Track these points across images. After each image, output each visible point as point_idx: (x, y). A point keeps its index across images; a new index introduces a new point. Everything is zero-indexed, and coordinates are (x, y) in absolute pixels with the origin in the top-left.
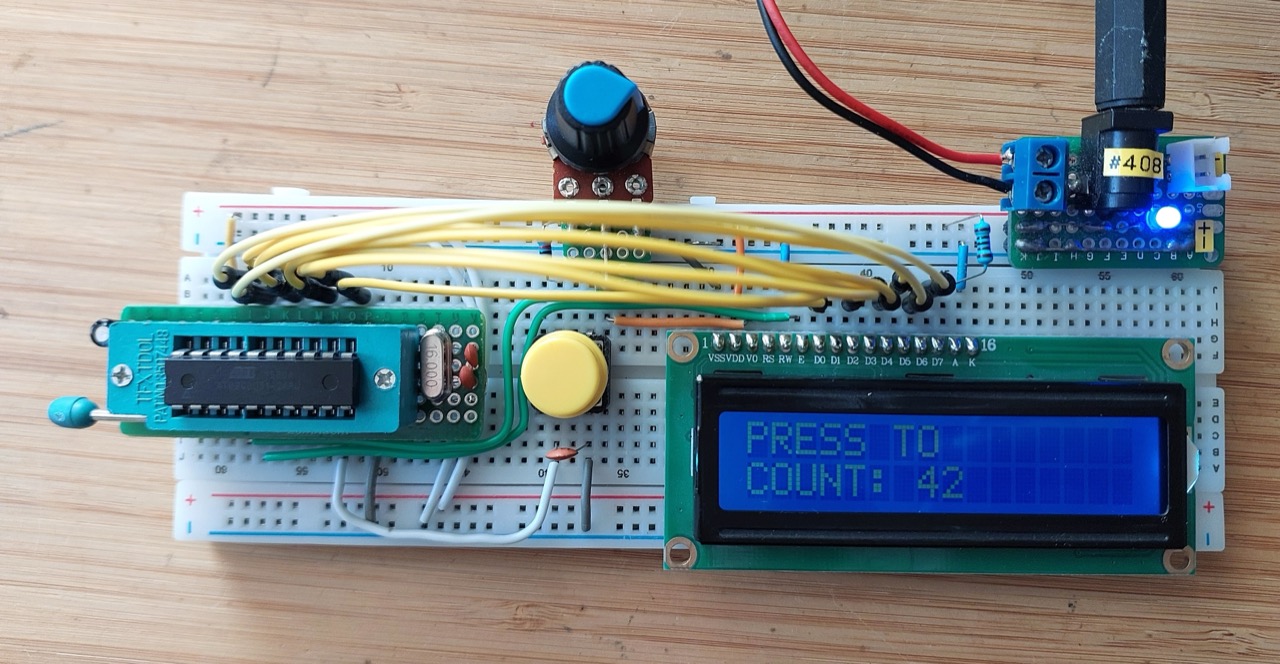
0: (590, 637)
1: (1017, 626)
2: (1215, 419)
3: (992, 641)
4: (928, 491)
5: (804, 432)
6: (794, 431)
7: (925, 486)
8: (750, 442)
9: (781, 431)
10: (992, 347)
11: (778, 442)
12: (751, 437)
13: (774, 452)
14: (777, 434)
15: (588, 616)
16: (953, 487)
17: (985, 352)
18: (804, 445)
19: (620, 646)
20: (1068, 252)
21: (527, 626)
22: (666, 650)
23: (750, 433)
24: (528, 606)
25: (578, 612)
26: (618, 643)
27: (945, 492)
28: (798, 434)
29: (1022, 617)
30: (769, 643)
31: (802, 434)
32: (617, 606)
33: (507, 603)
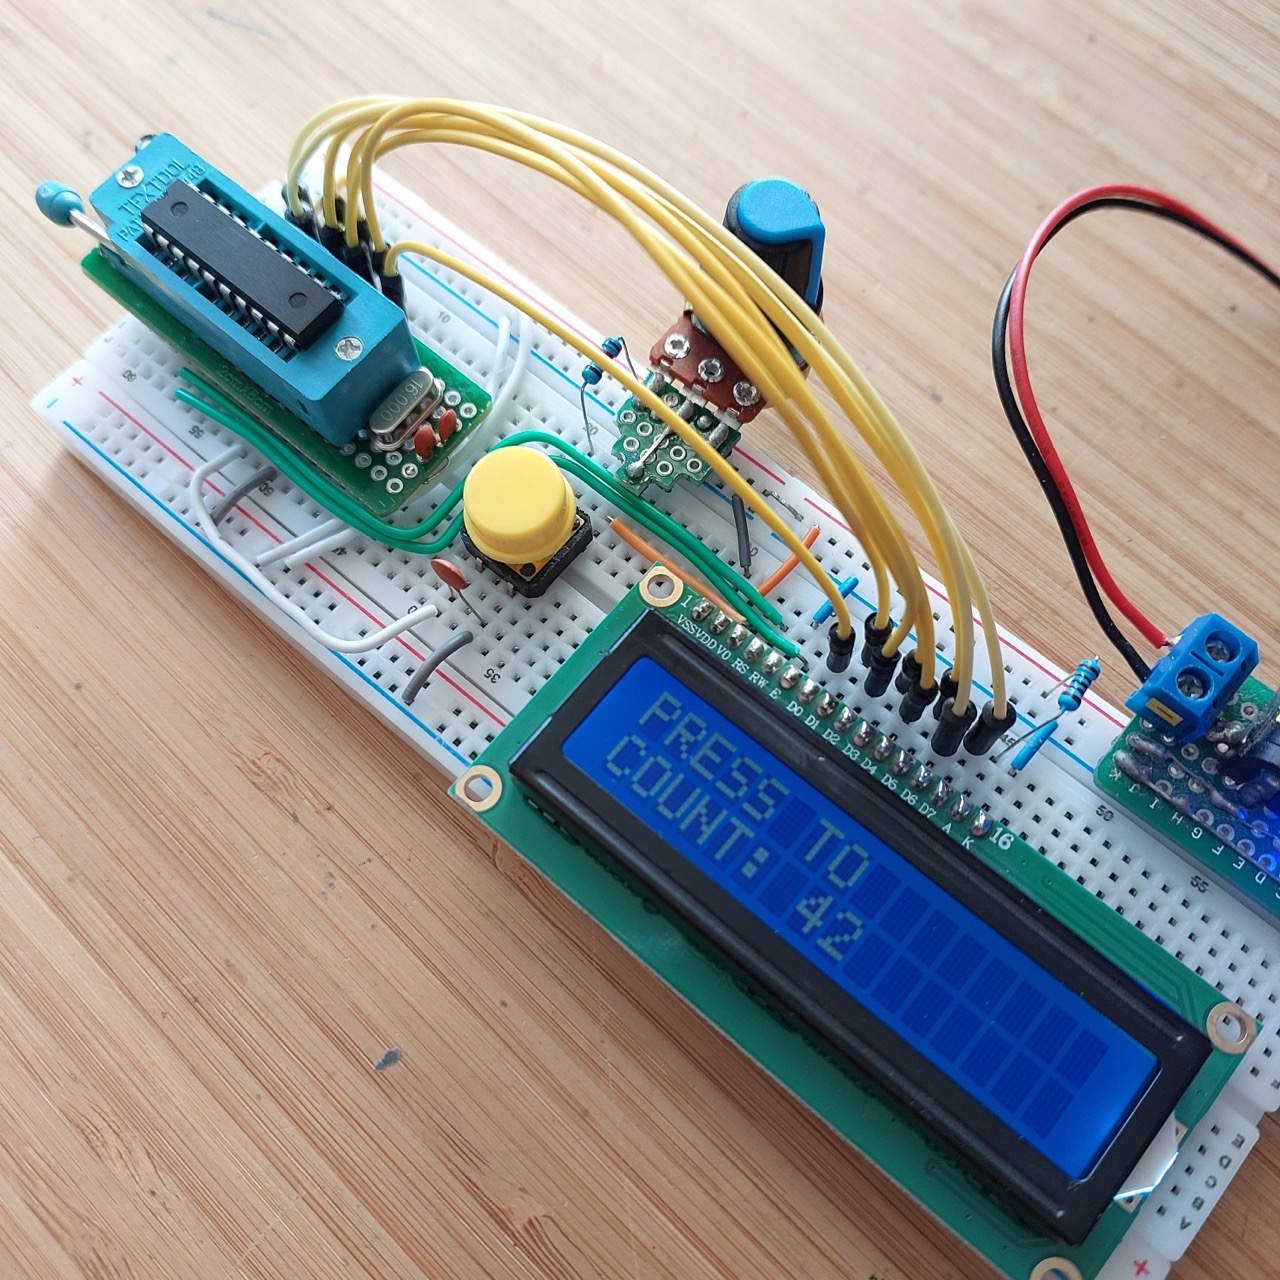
0: (309, 844)
1: (788, 1247)
2: (1225, 1161)
3: (743, 1239)
4: (805, 921)
5: (717, 748)
6: (706, 739)
7: (805, 912)
8: (649, 713)
9: (693, 728)
10: (1005, 843)
11: (680, 736)
12: (655, 709)
13: (667, 742)
14: (687, 727)
15: (326, 820)
16: (838, 939)
17: (991, 842)
18: (706, 761)
19: (331, 880)
20: (1173, 807)
21: (258, 780)
22: (373, 926)
23: (658, 703)
24: (277, 760)
25: (321, 808)
26: (332, 876)
27: (824, 937)
28: (709, 744)
29: (802, 1240)
30: (487, 1016)
31: (712, 748)
32: (366, 836)
33: (262, 739)
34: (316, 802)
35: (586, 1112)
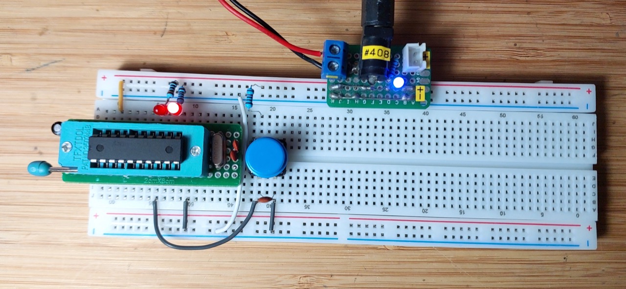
1: (541, 270)
15: (334, 280)
21: (305, 287)
24: (305, 277)
25: (329, 278)
30: (422, 287)
32: (348, 274)
33: (295, 276)
34: (326, 278)
35: (468, 286)
